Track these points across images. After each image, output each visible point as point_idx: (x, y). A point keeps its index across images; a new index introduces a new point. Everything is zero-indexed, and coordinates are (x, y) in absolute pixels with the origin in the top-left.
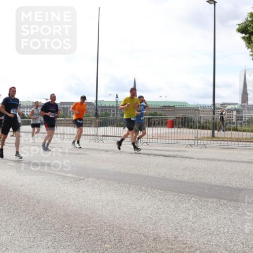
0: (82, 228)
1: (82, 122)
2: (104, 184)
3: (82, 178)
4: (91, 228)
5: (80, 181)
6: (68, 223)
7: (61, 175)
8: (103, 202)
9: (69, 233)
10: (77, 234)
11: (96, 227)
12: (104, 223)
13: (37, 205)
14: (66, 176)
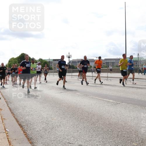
0: (119, 132)
1: (100, 70)
2: (132, 107)
3: (119, 103)
4: (125, 132)
5: (118, 105)
6: (111, 128)
7: (106, 101)
8: (131, 118)
9: (112, 134)
10: (116, 135)
11: (127, 133)
12: (133, 130)
13: (93, 117)
14: (109, 101)
